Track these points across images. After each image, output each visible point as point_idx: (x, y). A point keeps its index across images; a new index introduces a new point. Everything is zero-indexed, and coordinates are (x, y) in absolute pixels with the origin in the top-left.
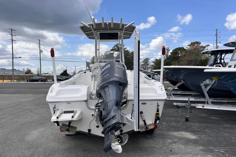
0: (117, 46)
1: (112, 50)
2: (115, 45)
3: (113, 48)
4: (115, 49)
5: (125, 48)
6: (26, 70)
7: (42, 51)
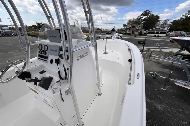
0: (146, 12)
1: (142, 15)
4: (144, 14)
5: (152, 13)
6: (97, 28)
7: (102, 18)
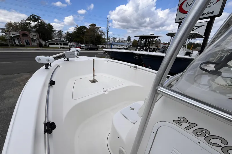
0: (33, 17)
1: (28, 19)
2: (31, 16)
3: (29, 18)
4: (32, 19)
5: (42, 20)
